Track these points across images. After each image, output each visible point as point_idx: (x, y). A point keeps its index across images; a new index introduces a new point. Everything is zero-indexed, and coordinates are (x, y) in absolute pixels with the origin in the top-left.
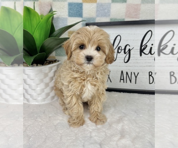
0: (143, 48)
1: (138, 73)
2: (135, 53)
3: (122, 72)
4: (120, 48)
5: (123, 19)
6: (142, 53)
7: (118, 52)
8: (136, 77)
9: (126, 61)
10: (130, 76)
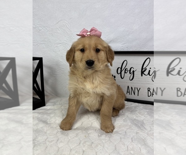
0: (143, 70)
1: (140, 88)
2: (138, 73)
3: (128, 87)
4: (127, 69)
6: (143, 74)
7: (125, 72)
8: (138, 91)
9: (131, 79)
10: (134, 90)
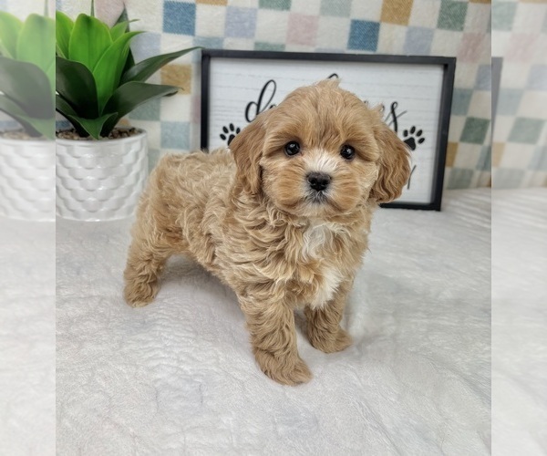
5: (283, 46)
